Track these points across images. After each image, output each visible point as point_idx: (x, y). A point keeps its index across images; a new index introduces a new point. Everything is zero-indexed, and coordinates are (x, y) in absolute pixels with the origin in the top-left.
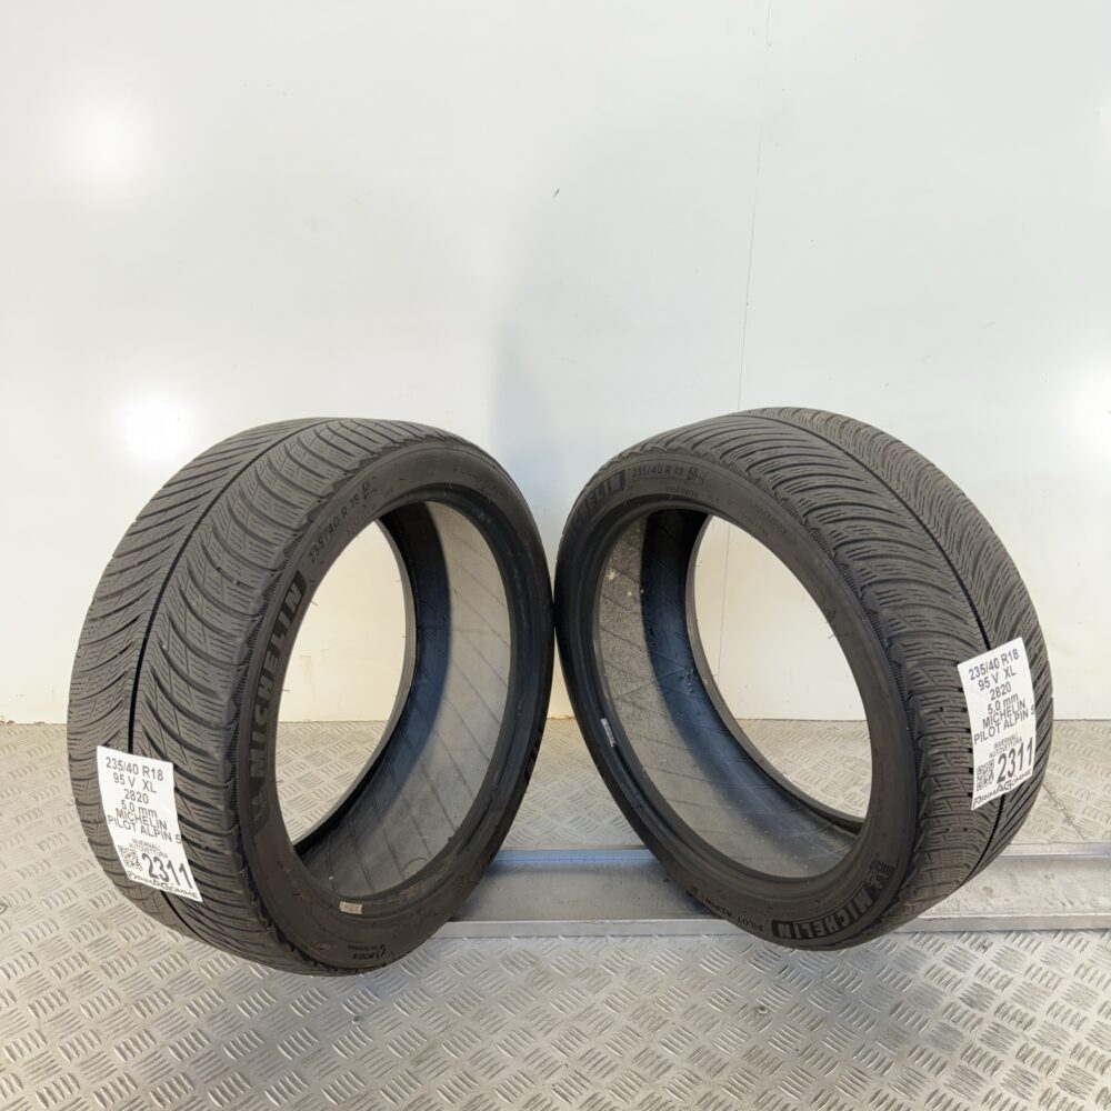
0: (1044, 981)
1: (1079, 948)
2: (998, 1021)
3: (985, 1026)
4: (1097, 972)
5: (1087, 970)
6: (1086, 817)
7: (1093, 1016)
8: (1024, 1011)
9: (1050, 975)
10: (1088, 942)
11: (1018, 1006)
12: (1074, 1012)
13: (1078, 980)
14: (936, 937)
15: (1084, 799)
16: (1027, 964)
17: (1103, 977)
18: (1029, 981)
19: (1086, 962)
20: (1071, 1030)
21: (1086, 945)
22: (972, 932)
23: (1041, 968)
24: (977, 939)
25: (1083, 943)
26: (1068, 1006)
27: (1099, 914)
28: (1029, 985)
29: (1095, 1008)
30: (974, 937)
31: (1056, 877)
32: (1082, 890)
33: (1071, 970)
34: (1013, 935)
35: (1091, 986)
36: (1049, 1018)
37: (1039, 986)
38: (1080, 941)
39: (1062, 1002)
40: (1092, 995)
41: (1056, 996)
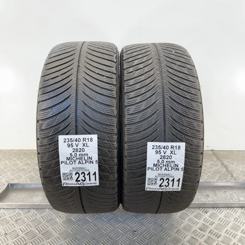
0: (224, 223)
1: (235, 213)
2: (209, 235)
3: (205, 237)
4: (240, 220)
5: (237, 219)
6: (237, 175)
7: (239, 234)
8: (218, 232)
9: (226, 221)
10: (238, 211)
11: (216, 231)
12: (233, 233)
13: (235, 222)
14: (192, 209)
15: (236, 171)
16: (219, 218)
17: (242, 221)
18: (219, 223)
19: (237, 217)
20: (232, 238)
21: (237, 212)
22: (203, 208)
23: (223, 219)
24: (204, 210)
25: (236, 211)
26: (232, 231)
27: (240, 202)
28: (219, 224)
29: (240, 231)
30: (203, 209)
31: (228, 192)
32: (235, 195)
33: (233, 219)
34: (215, 209)
35: (239, 224)
36: (226, 235)
37: (223, 224)
38: (235, 211)
39: (230, 229)
40: (239, 227)
41: (228, 228)
